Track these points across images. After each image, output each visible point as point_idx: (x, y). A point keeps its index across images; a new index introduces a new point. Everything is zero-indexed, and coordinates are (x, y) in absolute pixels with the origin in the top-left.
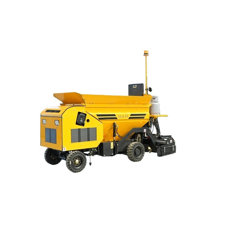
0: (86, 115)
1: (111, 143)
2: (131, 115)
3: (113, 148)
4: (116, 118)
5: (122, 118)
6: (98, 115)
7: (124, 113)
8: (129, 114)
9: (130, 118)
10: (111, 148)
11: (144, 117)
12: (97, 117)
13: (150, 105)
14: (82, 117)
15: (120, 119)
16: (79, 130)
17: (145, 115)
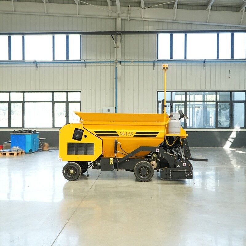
0: (83, 131)
1: (110, 159)
2: (137, 133)
3: (112, 164)
4: (117, 135)
5: (125, 136)
6: (96, 132)
7: (128, 131)
8: (135, 131)
9: (135, 136)
10: (111, 164)
11: (156, 136)
12: (95, 134)
13: (167, 123)
14: (79, 132)
15: (122, 136)
16: (76, 144)
17: (157, 133)
